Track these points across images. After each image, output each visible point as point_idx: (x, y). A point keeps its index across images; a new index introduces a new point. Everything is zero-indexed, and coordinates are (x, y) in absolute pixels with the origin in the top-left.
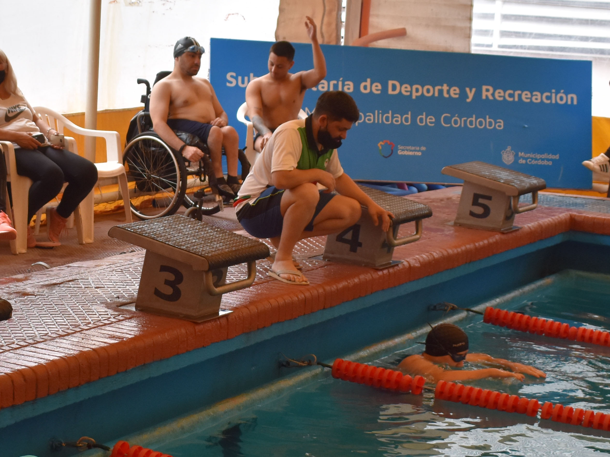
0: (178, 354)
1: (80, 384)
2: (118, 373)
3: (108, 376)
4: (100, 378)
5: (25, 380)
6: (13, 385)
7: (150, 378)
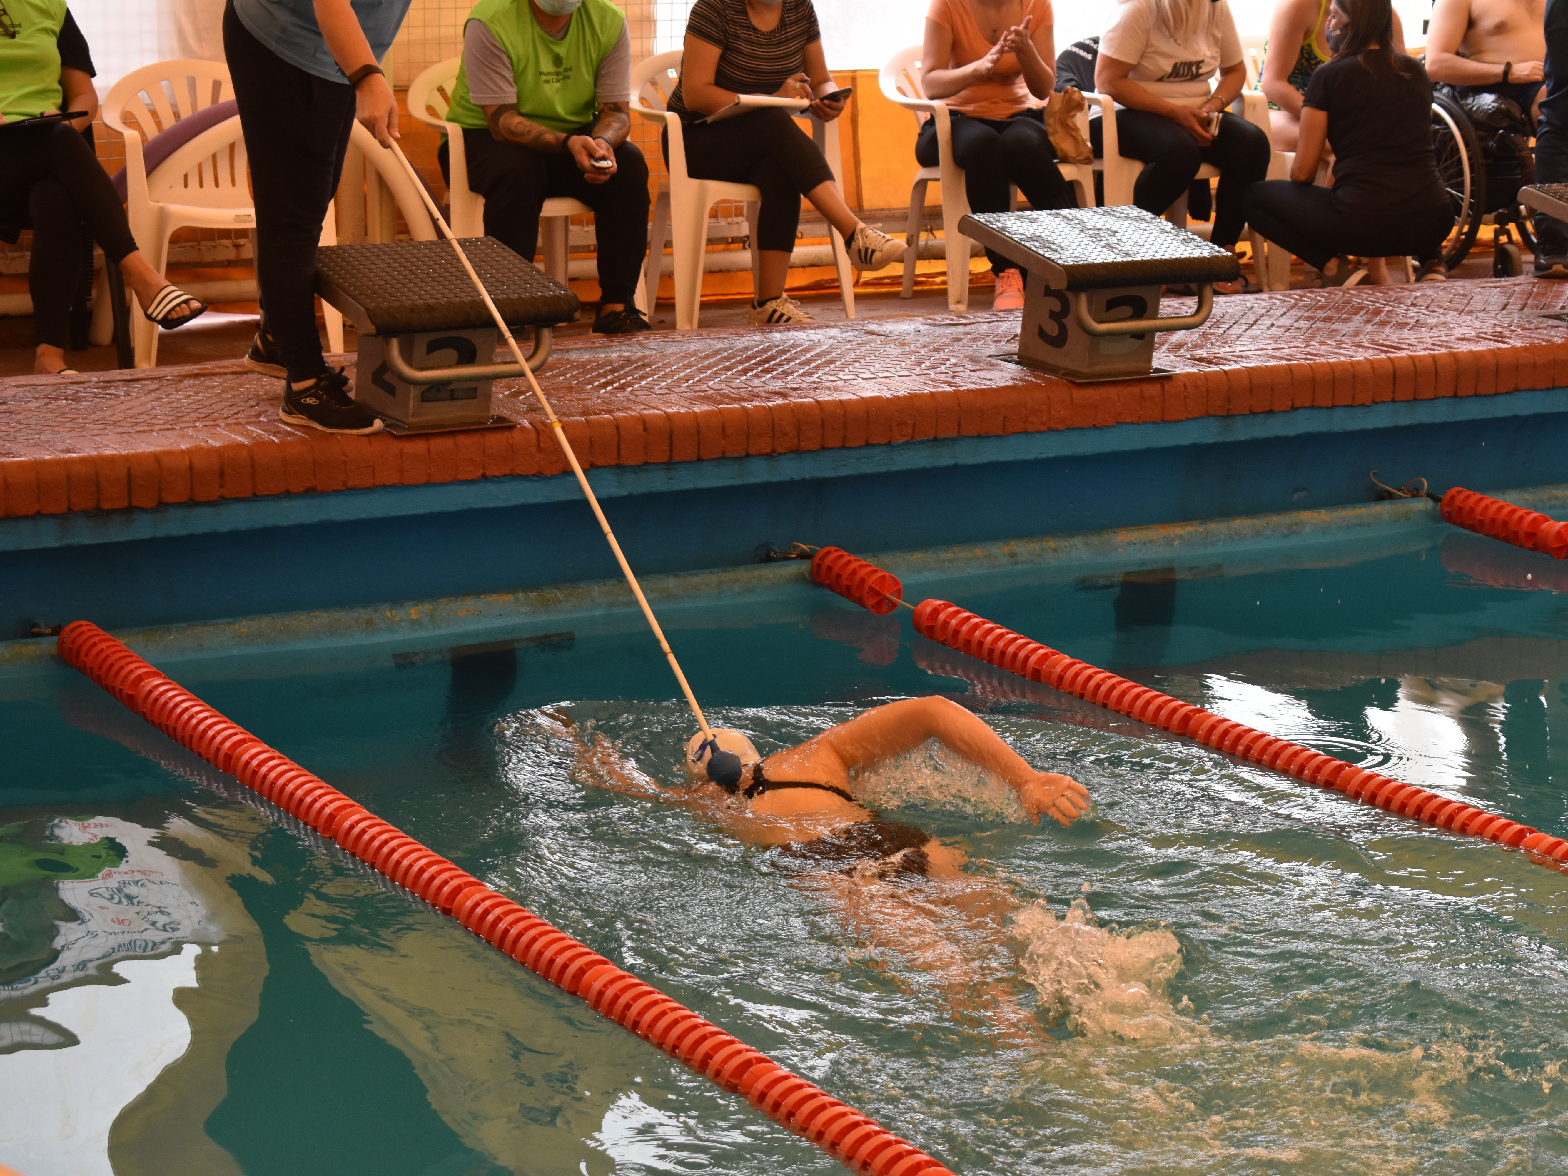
0: (1026, 432)
1: (773, 451)
2: (868, 445)
3: (843, 447)
4: (823, 448)
5: (645, 429)
6: (618, 432)
7: (955, 465)
